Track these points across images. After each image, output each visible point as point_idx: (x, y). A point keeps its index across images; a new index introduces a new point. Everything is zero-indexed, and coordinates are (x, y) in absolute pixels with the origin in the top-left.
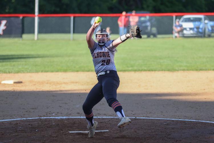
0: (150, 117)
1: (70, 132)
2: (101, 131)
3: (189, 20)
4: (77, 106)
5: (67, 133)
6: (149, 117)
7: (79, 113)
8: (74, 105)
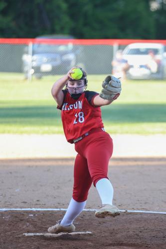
0: (149, 211)
1: (26, 234)
2: (78, 233)
3: (138, 52)
4: (16, 191)
5: (20, 236)
6: (147, 210)
7: (26, 203)
8: (10, 188)
